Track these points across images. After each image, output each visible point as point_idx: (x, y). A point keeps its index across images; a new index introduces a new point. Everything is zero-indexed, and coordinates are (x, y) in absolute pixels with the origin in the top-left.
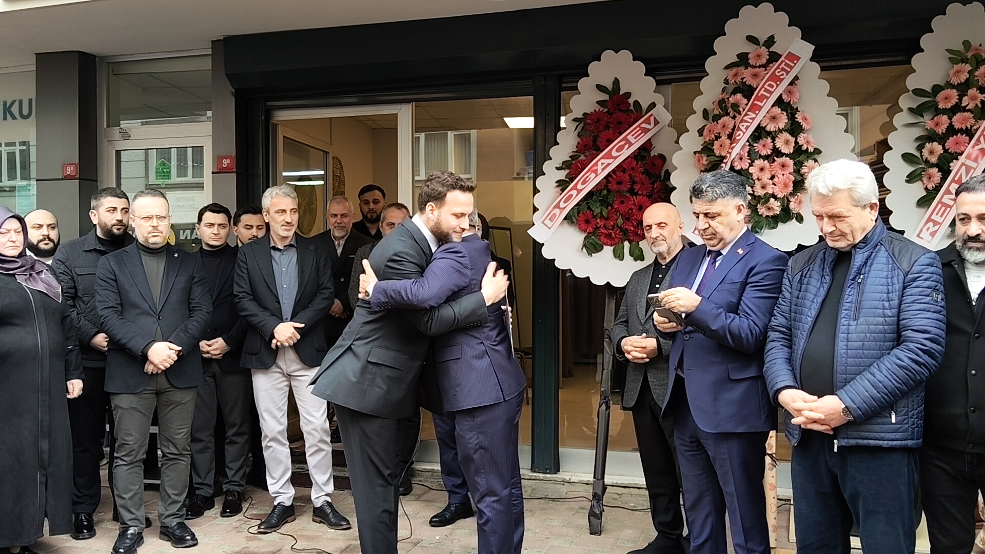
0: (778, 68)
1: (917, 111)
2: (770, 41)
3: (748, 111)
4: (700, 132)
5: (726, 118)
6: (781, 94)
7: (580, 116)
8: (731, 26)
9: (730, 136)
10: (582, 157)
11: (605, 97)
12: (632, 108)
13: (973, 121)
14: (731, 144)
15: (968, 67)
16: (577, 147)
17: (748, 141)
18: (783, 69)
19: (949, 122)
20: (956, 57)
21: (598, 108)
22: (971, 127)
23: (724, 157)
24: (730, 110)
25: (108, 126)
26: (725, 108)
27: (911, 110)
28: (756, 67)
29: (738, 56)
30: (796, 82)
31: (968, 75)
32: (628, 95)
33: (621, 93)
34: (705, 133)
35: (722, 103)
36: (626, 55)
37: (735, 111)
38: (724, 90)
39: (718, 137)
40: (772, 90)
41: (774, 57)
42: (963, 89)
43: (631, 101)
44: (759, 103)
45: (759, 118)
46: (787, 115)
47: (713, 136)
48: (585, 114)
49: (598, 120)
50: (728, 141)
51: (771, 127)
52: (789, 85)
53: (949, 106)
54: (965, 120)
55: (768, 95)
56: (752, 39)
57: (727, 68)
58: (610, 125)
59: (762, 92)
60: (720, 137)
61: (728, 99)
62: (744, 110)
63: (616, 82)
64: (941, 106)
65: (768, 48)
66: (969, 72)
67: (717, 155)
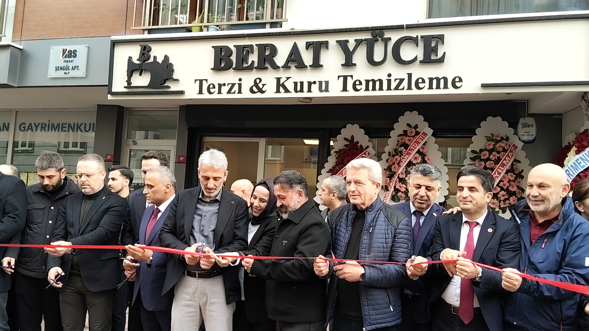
0: (418, 138)
1: (473, 159)
2: (416, 127)
3: (406, 154)
4: (387, 161)
5: (397, 156)
6: (419, 149)
7: (338, 151)
8: (400, 119)
9: (398, 164)
10: (337, 168)
11: (348, 143)
12: (359, 148)
13: (494, 165)
14: (399, 167)
15: (493, 143)
16: (336, 163)
17: (405, 167)
18: (420, 139)
19: (485, 164)
20: (489, 139)
21: (345, 147)
22: (493, 167)
23: (396, 173)
24: (399, 153)
25: (127, 138)
26: (397, 153)
27: (471, 158)
28: (410, 137)
29: (404, 131)
30: (426, 144)
31: (493, 147)
32: (358, 142)
33: (355, 141)
34: (389, 161)
35: (396, 150)
36: (356, 126)
37: (401, 154)
38: (397, 144)
39: (394, 164)
40: (416, 147)
41: (417, 133)
42: (491, 151)
43: (359, 145)
44: (410, 152)
45: (410, 158)
46: (421, 157)
47: (392, 163)
48: (339, 150)
49: (345, 152)
50: (397, 166)
51: (414, 162)
52: (423, 145)
53: (485, 158)
54: (491, 164)
55: (414, 149)
56: (409, 125)
57: (398, 136)
58: (349, 155)
59: (412, 147)
60: (395, 164)
61: (398, 148)
62: (404, 154)
63: (352, 137)
64: (482, 158)
65: (415, 129)
66: (493, 145)
67: (393, 171)
